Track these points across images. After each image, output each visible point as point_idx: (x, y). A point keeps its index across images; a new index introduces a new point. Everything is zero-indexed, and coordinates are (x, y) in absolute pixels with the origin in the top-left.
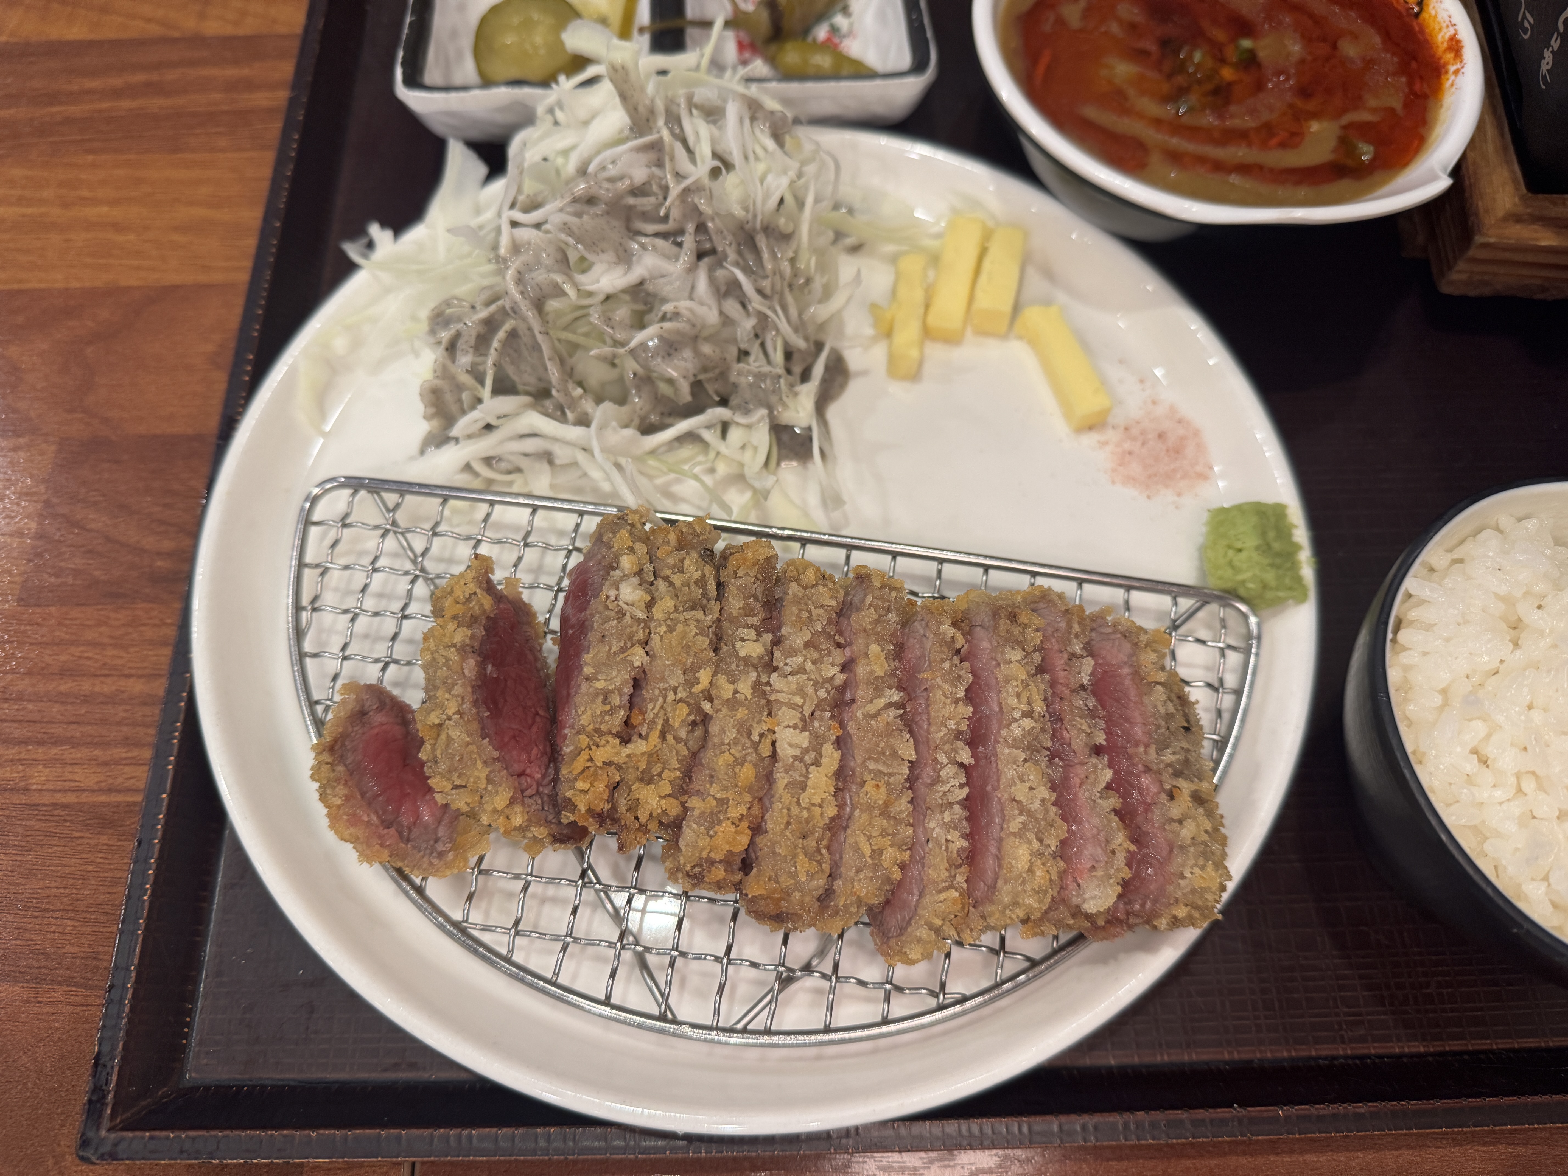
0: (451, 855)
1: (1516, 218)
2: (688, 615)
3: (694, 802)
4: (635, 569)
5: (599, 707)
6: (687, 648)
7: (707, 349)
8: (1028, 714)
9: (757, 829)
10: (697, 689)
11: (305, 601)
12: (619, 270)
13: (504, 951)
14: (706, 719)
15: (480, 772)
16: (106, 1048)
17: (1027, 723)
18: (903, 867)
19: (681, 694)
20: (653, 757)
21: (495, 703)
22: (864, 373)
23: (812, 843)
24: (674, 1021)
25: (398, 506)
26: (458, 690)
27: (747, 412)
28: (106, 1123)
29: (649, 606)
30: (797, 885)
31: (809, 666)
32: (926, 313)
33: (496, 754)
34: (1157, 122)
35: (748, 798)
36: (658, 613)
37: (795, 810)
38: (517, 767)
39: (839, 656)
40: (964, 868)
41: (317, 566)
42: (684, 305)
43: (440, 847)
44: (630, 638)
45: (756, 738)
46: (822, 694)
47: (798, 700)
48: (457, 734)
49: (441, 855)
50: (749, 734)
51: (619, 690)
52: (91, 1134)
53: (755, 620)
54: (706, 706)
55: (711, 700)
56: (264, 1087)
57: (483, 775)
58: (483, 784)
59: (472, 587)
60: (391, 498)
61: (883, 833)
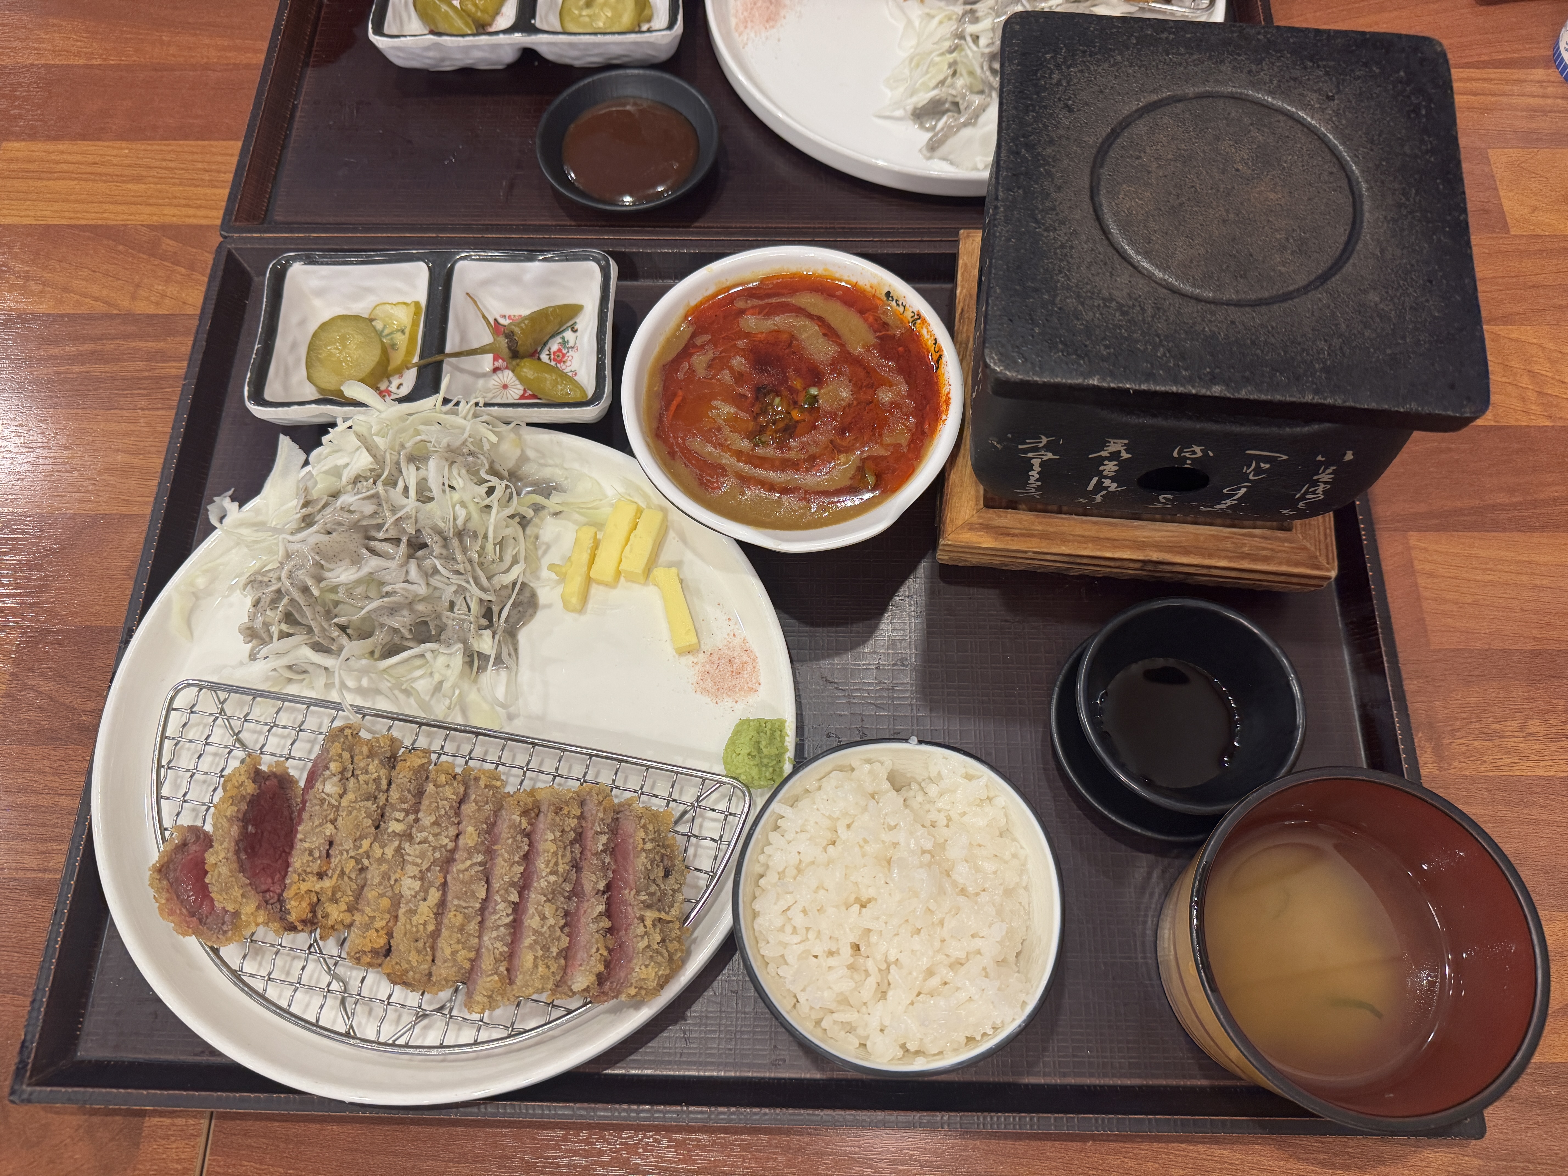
0: (230, 933)
1: (970, 527)
2: (362, 804)
3: (358, 917)
4: (339, 770)
5: (306, 857)
6: (357, 826)
7: (420, 607)
8: (554, 872)
9: (390, 935)
10: (361, 851)
11: (164, 763)
12: (354, 570)
13: (261, 991)
14: (363, 870)
15: (237, 892)
16: (29, 1038)
17: (552, 878)
18: (472, 961)
19: (352, 853)
20: (335, 890)
21: (253, 848)
22: (549, 606)
23: (420, 944)
24: (355, 1037)
25: (226, 700)
26: (225, 845)
27: (449, 645)
28: (26, 1080)
29: (341, 796)
30: (412, 967)
31: (431, 838)
32: (590, 567)
33: (248, 881)
34: (739, 454)
35: (387, 916)
36: (345, 802)
37: (408, 927)
38: (264, 887)
39: (452, 831)
40: (505, 963)
41: (173, 739)
42: (399, 586)
43: (225, 928)
44: (326, 817)
45: (392, 882)
46: (437, 855)
47: (419, 861)
48: (224, 870)
49: (225, 932)
50: (389, 879)
51: (319, 848)
52: (16, 1087)
53: (405, 806)
54: (366, 862)
55: (368, 857)
56: (123, 1062)
57: (239, 895)
58: (240, 899)
59: (243, 778)
60: (223, 695)
61: (458, 942)
